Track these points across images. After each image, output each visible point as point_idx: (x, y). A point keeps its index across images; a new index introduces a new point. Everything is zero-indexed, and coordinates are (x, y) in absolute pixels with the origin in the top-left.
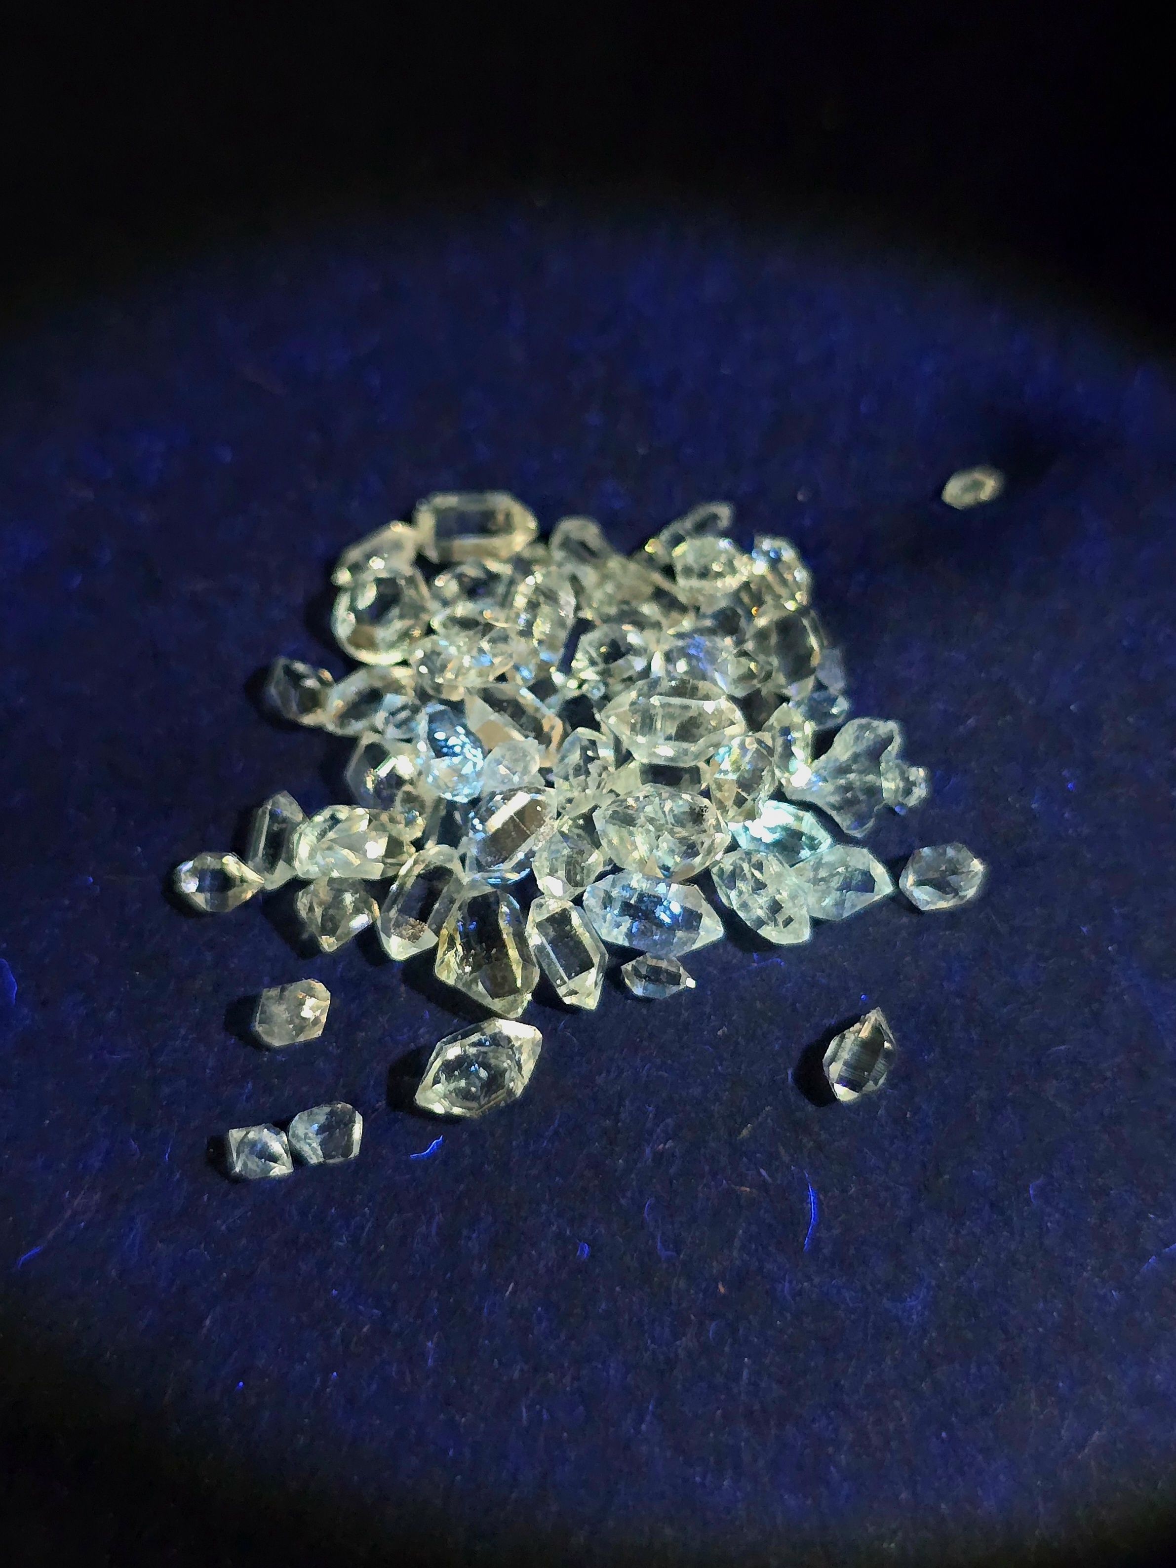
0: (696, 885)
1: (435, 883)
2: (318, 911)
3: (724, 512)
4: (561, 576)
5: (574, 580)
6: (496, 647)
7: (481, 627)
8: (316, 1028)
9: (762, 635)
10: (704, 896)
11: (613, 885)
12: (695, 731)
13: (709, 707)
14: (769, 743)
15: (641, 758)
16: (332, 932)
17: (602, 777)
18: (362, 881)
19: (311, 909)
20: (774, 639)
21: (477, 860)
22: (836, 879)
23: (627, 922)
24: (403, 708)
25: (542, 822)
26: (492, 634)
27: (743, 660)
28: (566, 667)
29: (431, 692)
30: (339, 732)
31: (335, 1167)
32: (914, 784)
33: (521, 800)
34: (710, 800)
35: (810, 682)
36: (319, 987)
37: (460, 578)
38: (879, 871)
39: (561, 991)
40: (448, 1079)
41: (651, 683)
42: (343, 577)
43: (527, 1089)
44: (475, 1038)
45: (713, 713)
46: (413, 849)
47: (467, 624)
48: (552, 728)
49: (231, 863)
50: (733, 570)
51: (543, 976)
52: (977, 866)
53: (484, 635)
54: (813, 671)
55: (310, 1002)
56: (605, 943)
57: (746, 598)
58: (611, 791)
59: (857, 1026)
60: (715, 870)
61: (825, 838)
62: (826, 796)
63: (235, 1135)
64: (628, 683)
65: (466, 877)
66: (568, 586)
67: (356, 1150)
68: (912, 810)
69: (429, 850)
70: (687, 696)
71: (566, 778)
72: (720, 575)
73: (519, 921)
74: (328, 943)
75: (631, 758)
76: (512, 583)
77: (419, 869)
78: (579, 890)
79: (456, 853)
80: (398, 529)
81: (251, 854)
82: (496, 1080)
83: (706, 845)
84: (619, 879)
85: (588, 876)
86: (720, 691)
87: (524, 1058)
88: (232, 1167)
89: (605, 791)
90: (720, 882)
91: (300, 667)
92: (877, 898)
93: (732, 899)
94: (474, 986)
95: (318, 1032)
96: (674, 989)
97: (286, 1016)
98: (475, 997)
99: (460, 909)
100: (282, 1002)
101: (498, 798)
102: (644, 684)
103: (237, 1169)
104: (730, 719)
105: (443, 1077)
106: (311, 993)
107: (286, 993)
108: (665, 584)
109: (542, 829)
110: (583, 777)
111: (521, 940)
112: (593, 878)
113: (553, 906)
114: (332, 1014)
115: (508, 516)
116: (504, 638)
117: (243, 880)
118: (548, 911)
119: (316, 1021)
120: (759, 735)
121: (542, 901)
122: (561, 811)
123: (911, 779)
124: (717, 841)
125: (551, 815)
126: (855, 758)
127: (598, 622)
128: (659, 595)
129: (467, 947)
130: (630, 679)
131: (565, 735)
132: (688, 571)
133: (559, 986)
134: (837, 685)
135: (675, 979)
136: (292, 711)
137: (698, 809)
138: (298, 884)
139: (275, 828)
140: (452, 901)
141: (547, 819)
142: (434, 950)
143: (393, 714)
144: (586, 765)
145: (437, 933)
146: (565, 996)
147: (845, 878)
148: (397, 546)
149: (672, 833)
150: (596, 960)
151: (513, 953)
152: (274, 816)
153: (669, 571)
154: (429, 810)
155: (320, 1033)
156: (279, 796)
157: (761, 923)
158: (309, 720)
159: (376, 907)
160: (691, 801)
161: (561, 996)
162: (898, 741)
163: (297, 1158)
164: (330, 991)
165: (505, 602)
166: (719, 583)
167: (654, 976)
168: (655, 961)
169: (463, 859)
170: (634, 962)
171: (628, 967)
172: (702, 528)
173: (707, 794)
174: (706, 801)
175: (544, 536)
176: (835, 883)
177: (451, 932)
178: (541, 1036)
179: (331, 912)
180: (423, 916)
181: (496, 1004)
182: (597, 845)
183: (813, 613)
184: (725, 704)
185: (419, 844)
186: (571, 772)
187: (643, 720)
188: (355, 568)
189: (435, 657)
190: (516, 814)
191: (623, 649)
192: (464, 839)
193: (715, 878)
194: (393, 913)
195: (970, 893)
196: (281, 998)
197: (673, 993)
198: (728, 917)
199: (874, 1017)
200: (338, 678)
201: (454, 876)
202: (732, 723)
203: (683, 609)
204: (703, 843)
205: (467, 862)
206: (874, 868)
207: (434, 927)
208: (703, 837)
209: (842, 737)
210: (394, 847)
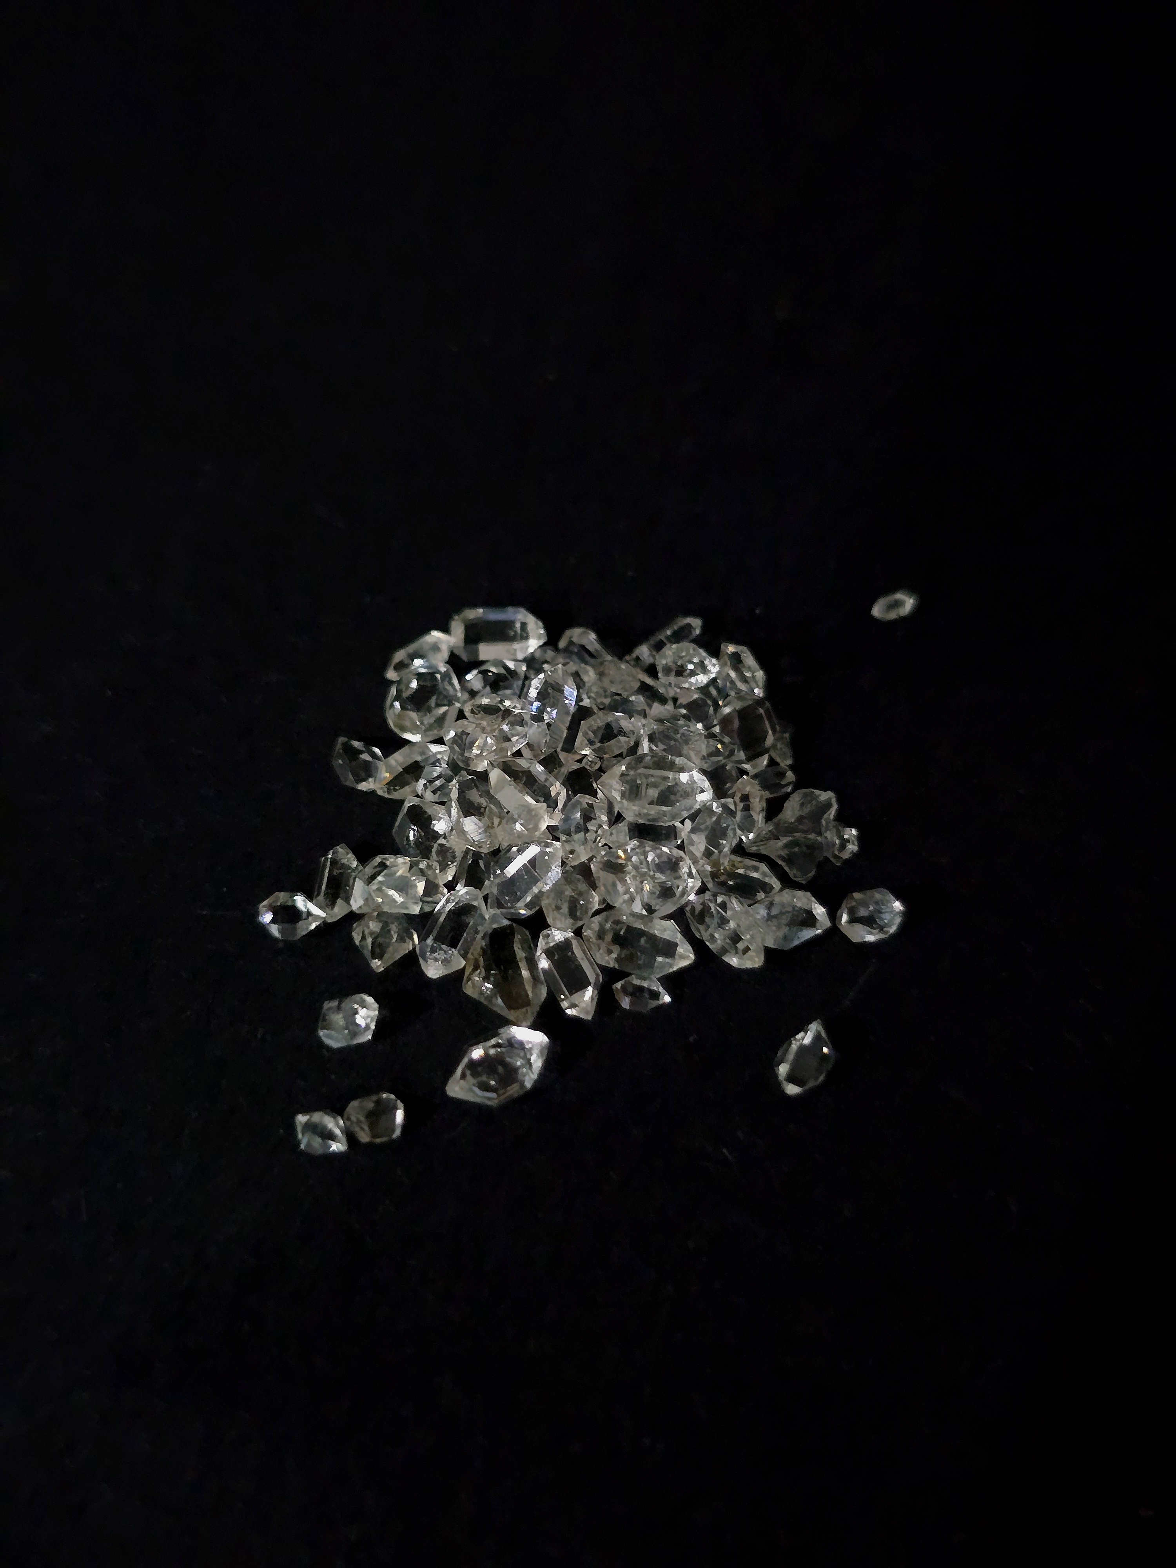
0: (672, 921)
1: (464, 918)
2: (369, 940)
3: (696, 623)
4: (565, 673)
5: (576, 675)
6: (513, 729)
7: (501, 713)
8: (367, 1033)
9: (725, 722)
10: (679, 930)
11: (606, 920)
12: (673, 797)
13: (684, 777)
14: (732, 807)
15: (629, 817)
16: (380, 957)
17: (598, 833)
18: (404, 916)
19: (364, 938)
20: (736, 724)
21: (497, 899)
22: (785, 917)
23: (616, 950)
24: (438, 777)
25: (550, 869)
26: (511, 718)
27: (712, 742)
28: (569, 745)
29: (461, 765)
30: (386, 796)
31: (382, 1145)
32: (848, 841)
33: (533, 851)
34: (685, 852)
35: (764, 761)
36: (369, 1000)
37: (484, 673)
38: (819, 911)
39: (564, 1004)
40: (473, 1075)
41: (638, 758)
42: (391, 675)
43: (537, 1083)
44: (493, 1042)
45: (687, 783)
46: (445, 891)
47: (489, 710)
48: (558, 794)
49: (300, 901)
50: (704, 669)
51: (549, 992)
52: (898, 905)
53: (504, 719)
54: (766, 751)
55: (363, 1012)
56: (600, 966)
57: (714, 692)
58: (606, 845)
59: (801, 1034)
60: (688, 909)
61: (776, 884)
62: (777, 850)
63: (302, 1119)
64: (620, 758)
65: (488, 913)
66: (571, 681)
67: (397, 1133)
68: (846, 862)
69: (459, 891)
70: (667, 769)
71: (569, 834)
72: (693, 673)
73: (530, 948)
74: (377, 965)
75: (622, 818)
76: (527, 678)
77: (450, 906)
78: (580, 924)
79: (480, 894)
80: (436, 634)
81: (316, 893)
82: (510, 1075)
83: (681, 888)
84: (611, 914)
85: (586, 912)
86: (693, 765)
87: (533, 1058)
88: (299, 1143)
89: (600, 845)
90: (692, 918)
91: (356, 744)
92: (819, 932)
93: (701, 933)
94: (494, 1000)
95: (369, 1036)
96: (654, 1004)
97: (342, 1023)
98: (495, 1009)
99: (483, 938)
100: (339, 1012)
101: (514, 849)
102: (633, 760)
103: (302, 1147)
104: (701, 788)
105: (468, 1073)
106: (364, 1005)
107: (343, 1005)
108: (649, 681)
109: (550, 874)
110: (582, 833)
111: (532, 963)
112: (590, 913)
113: (558, 936)
114: (380, 1022)
115: (524, 625)
116: (520, 721)
117: (309, 914)
118: (554, 940)
119: (368, 1027)
120: (723, 800)
121: (549, 932)
122: (565, 860)
123: (846, 837)
124: (690, 885)
125: (557, 863)
126: (800, 819)
127: (595, 710)
128: (644, 689)
129: (488, 969)
130: (621, 755)
131: (569, 799)
132: (667, 670)
133: (563, 1000)
134: (786, 762)
135: (656, 995)
136: (349, 780)
137: (674, 860)
138: (352, 918)
139: (336, 872)
140: (477, 932)
141: (553, 868)
142: (463, 971)
143: (431, 782)
144: (585, 823)
145: (464, 957)
146: (567, 1008)
147: (793, 915)
148: (436, 648)
149: (653, 877)
150: (592, 980)
151: (525, 973)
152: (334, 862)
153: (652, 671)
154: (458, 859)
155: (370, 1037)
156: (338, 847)
157: (724, 951)
158: (363, 786)
159: (415, 937)
160: (670, 853)
161: (564, 1008)
162: (835, 807)
163: (351, 1138)
164: (378, 1003)
165: (522, 694)
166: (693, 680)
167: (637, 992)
168: (639, 981)
169: (486, 898)
170: (622, 982)
171: (618, 985)
172: (679, 636)
173: (681, 847)
174: (681, 853)
175: (551, 641)
176: (785, 920)
177: (477, 957)
178: (548, 1040)
179: (380, 940)
180: (453, 944)
181: (511, 1015)
182: (594, 887)
183: (768, 704)
184: (697, 776)
185: (451, 886)
186: (573, 829)
187: (631, 787)
188: (401, 666)
189: (464, 737)
190: (529, 862)
191: (615, 732)
192: (487, 883)
193: (688, 915)
194: (430, 941)
195: (893, 929)
196: (339, 1008)
197: (653, 1006)
198: (698, 946)
199: (814, 1028)
200: (387, 754)
201: (478, 912)
202: (702, 791)
203: (663, 700)
204: (678, 887)
205: (489, 901)
206: (815, 908)
207: (462, 952)
208: (677, 882)
209: (791, 803)
210: (431, 889)
